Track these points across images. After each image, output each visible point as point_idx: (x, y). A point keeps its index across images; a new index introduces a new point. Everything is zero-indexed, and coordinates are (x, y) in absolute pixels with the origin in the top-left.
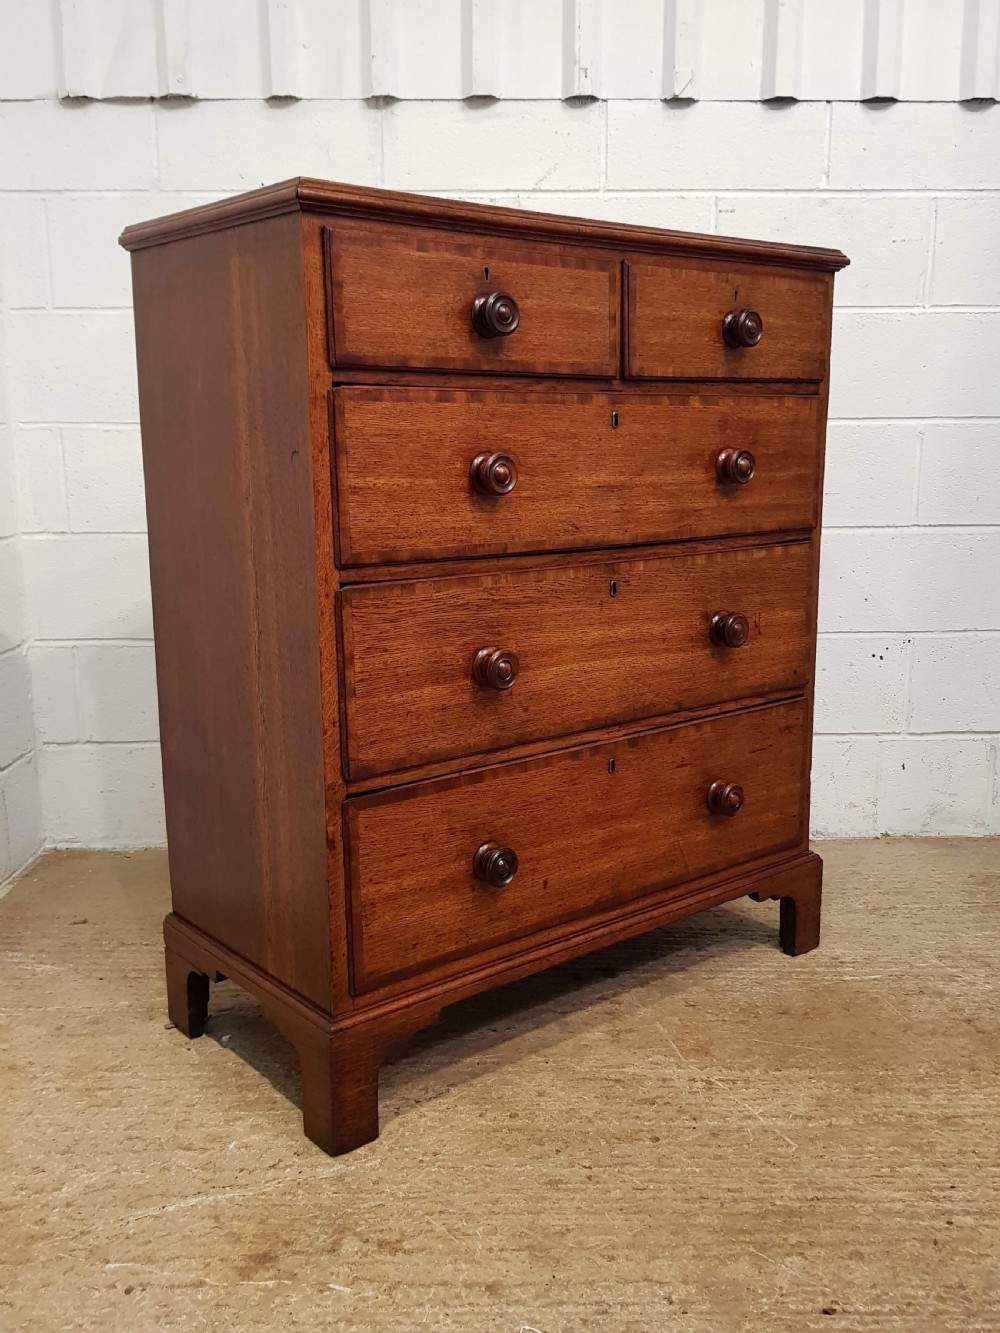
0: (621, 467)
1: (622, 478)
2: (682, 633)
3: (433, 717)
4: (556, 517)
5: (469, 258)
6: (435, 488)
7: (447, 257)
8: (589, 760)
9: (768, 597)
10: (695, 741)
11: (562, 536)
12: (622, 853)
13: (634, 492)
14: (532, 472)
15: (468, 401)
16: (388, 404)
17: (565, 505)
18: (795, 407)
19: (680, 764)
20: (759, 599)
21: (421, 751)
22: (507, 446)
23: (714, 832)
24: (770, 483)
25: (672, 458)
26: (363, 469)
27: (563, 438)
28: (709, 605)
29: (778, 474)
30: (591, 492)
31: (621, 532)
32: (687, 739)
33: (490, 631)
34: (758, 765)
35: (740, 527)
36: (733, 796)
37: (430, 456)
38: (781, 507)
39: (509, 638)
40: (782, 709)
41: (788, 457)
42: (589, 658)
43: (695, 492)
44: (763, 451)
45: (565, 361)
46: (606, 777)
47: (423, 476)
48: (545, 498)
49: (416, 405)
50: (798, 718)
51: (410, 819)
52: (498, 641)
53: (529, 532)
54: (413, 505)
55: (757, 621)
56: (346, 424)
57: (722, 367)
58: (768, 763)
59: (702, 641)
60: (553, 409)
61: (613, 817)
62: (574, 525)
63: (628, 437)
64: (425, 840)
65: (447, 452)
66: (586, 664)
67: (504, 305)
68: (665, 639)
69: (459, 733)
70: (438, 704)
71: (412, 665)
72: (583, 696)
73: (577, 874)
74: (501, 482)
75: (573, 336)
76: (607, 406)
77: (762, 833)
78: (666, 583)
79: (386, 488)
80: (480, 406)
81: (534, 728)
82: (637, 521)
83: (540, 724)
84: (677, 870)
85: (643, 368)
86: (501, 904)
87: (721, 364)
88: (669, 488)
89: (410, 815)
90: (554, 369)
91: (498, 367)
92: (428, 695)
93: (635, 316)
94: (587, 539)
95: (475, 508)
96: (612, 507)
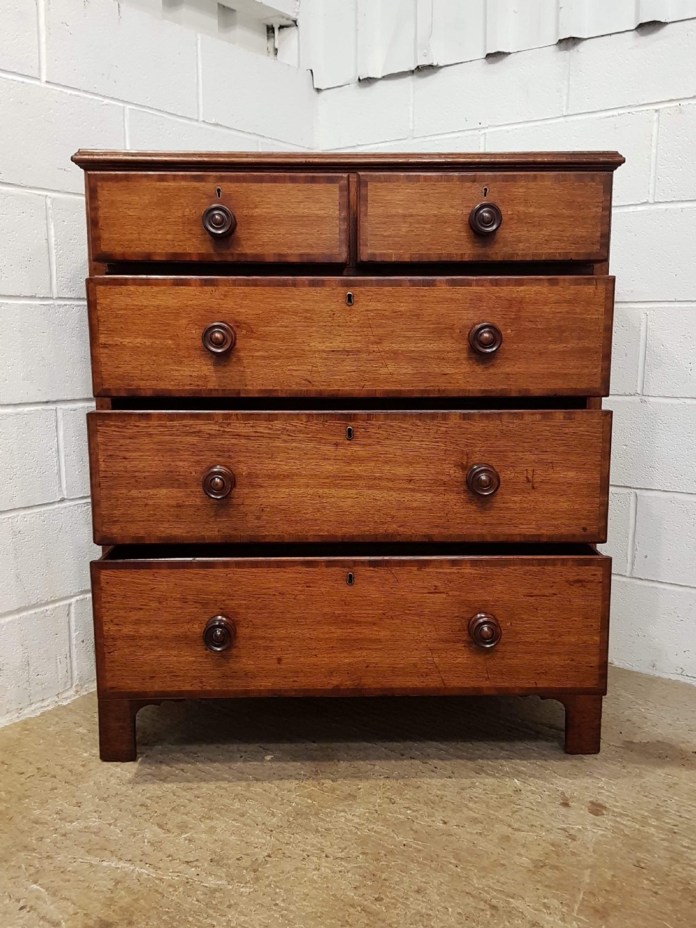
0: (356, 336)
1: (358, 345)
2: (430, 477)
3: (168, 511)
4: (288, 373)
5: (203, 184)
6: (173, 347)
7: (183, 183)
8: (324, 569)
9: (544, 456)
10: (451, 573)
11: (295, 387)
12: (364, 654)
13: (371, 357)
14: (264, 337)
15: (202, 285)
16: (132, 288)
17: (298, 364)
18: (572, 287)
19: (433, 591)
20: (533, 457)
21: (158, 534)
22: (242, 318)
23: (480, 659)
24: (540, 354)
25: (415, 330)
26: (112, 332)
27: (295, 313)
28: (465, 457)
29: (551, 346)
30: (324, 355)
31: (358, 388)
32: (441, 570)
33: (221, 454)
34: (537, 609)
35: (502, 390)
36: (486, 629)
37: (168, 325)
38: (556, 376)
39: (239, 461)
40: (570, 563)
41: (564, 331)
42: (323, 486)
43: (443, 359)
44: (530, 325)
45: (293, 253)
46: (345, 589)
47: (161, 338)
48: (276, 358)
49: (156, 289)
50: (595, 575)
51: (145, 584)
52: (230, 463)
53: (261, 382)
54: (154, 358)
55: (529, 477)
56: (98, 302)
57: (469, 252)
58: (550, 610)
59: (457, 487)
60: (283, 290)
61: (353, 622)
62: (306, 380)
63: (365, 313)
64: (160, 603)
65: (184, 322)
66: (321, 491)
67: (219, 214)
68: (410, 481)
69: (192, 525)
70: (173, 502)
71: (149, 471)
72: (318, 515)
73: (314, 660)
74: (219, 344)
75: (302, 233)
76: (340, 288)
77: (545, 673)
78: (411, 434)
79: (130, 344)
80: (213, 288)
81: (267, 533)
82: (375, 379)
83: (272, 531)
84: (432, 682)
85: (375, 255)
86: (234, 666)
87: (468, 249)
88: (412, 354)
89: (145, 581)
90: (283, 259)
91: (229, 258)
92: (164, 495)
93: (366, 215)
94: (321, 391)
95: (209, 362)
96: (347, 368)
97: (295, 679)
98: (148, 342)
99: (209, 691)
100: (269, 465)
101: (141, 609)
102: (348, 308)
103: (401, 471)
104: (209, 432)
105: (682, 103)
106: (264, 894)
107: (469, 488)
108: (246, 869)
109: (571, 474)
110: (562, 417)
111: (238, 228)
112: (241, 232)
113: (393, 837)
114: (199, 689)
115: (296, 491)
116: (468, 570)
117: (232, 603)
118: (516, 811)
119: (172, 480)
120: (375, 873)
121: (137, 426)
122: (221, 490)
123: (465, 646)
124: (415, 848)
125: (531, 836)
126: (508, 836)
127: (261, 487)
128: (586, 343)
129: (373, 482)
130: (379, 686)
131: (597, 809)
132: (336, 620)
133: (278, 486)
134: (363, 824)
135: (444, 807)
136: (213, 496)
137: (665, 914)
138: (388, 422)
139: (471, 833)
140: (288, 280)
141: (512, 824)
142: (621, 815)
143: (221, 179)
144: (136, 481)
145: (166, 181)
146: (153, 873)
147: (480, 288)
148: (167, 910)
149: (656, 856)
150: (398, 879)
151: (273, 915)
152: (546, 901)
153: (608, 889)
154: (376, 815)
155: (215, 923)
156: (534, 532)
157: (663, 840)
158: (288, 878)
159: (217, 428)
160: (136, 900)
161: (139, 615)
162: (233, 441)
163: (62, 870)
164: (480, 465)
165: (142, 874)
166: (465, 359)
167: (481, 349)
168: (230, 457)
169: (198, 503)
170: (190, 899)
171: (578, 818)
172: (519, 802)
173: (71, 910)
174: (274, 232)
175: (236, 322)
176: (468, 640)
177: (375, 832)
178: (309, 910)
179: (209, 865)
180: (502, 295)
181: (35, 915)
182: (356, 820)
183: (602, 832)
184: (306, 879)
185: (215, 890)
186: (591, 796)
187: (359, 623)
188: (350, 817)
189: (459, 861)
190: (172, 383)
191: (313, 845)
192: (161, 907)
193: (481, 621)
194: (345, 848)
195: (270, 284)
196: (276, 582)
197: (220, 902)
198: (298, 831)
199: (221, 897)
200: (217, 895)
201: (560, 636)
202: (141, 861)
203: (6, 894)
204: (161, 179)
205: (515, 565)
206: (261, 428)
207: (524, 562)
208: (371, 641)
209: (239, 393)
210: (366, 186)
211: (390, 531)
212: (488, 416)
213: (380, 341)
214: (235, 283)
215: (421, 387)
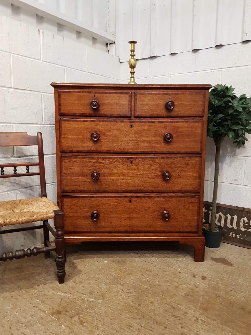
0: (133, 136)
1: (133, 138)
2: (153, 174)
3: (81, 183)
4: (114, 146)
5: (90, 94)
6: (82, 138)
7: (85, 94)
8: (124, 199)
9: (183, 169)
10: (157, 200)
11: (116, 150)
12: (134, 221)
13: (137, 142)
14: (107, 136)
15: (91, 122)
16: (72, 122)
17: (117, 144)
18: (192, 123)
19: (152, 204)
20: (180, 169)
21: (79, 189)
22: (101, 131)
23: (165, 223)
24: (183, 142)
25: (149, 135)
26: (65, 134)
27: (116, 130)
28: (162, 169)
29: (186, 140)
30: (124, 141)
31: (133, 150)
32: (155, 199)
33: (96, 168)
34: (180, 210)
35: (172, 151)
36: (166, 215)
37: (81, 132)
38: (187, 147)
39: (101, 170)
40: (189, 197)
41: (190, 135)
42: (124, 176)
43: (157, 143)
44: (180, 134)
45: (115, 114)
46: (129, 203)
47: (79, 136)
48: (111, 142)
49: (78, 122)
50: (195, 201)
51: (76, 202)
52: (98, 170)
53: (106, 148)
54: (77, 141)
55: (179, 174)
56: (62, 126)
57: (165, 114)
58: (184, 210)
59: (160, 177)
60: (113, 123)
61: (132, 213)
62: (119, 148)
63: (135, 130)
64: (79, 207)
65: (85, 132)
66: (123, 178)
67: (95, 103)
68: (147, 175)
69: (88, 187)
70: (83, 181)
71: (76, 172)
72: (122, 184)
73: (120, 223)
74: (95, 138)
75: (118, 108)
76: (129, 123)
77: (182, 227)
78: (148, 163)
79: (71, 138)
80: (94, 123)
81: (108, 189)
82: (138, 148)
83: (110, 189)
84: (152, 229)
85: (139, 115)
86: (99, 224)
87: (165, 113)
88: (148, 141)
89: (75, 201)
90: (112, 115)
91: (98, 115)
92: (80, 179)
93: (137, 104)
94: (123, 151)
95: (92, 143)
96: (130, 145)
97: (115, 228)
98: (76, 137)
99: (92, 231)
100: (109, 171)
101: (74, 209)
102: (131, 128)
103: (145, 173)
104: (93, 162)
105: (229, 69)
106: (106, 303)
107: (163, 177)
108: (100, 296)
109: (190, 174)
110: (188, 158)
111: (100, 107)
113: (143, 286)
114: (89, 231)
115: (116, 178)
116: (162, 199)
117: (98, 208)
118: (180, 279)
119: (82, 174)
120: (139, 297)
121: (74, 160)
122: (96, 177)
123: (161, 220)
124: (150, 290)
125: (184, 286)
126: (177, 286)
127: (107, 177)
128: (196, 139)
129: (137, 175)
130: (138, 230)
131: (204, 278)
132: (127, 212)
133: (111, 177)
134: (134, 282)
135: (158, 277)
136: (94, 179)
137: (224, 310)
138: (142, 159)
139: (167, 285)
140: (114, 120)
141: (179, 283)
142: (211, 280)
143: (96, 93)
146: (73, 296)
147: (167, 123)
148: (77, 307)
149: (221, 292)
150: (145, 299)
151: (108, 310)
152: (189, 306)
153: (207, 302)
154: (138, 279)
155: (91, 312)
156: (181, 189)
157: (223, 288)
158: (113, 298)
159: (95, 160)
160: (67, 304)
161: (74, 210)
162: (99, 164)
163: (45, 295)
164: (166, 171)
165: (69, 296)
166: (163, 143)
167: (167, 140)
168: (98, 168)
169: (90, 181)
170: (83, 304)
171: (198, 281)
172: (181, 276)
173: (48, 307)
174: (110, 108)
175: (100, 132)
176: (162, 218)
177: (138, 285)
178: (119, 308)
179: (89, 294)
180: (173, 125)
181: (38, 309)
182: (132, 281)
183: (205, 285)
184: (118, 299)
185: (91, 302)
186: (202, 274)
188: (130, 280)
189: (163, 293)
190: (82, 148)
191: (120, 289)
192: (75, 307)
193: (165, 213)
194: (129, 289)
195: (109, 121)
196: (111, 202)
197: (92, 305)
198: (115, 284)
199: (93, 304)
200: (92, 303)
201: (186, 217)
202: (69, 293)
203: (29, 302)
204: (79, 92)
205: (174, 198)
206: (107, 161)
207: (177, 197)
208: (136, 218)
209: (100, 151)
210: (137, 96)
211: (142, 189)
212: (168, 158)
213: (139, 137)
214: (100, 121)
215: (151, 150)
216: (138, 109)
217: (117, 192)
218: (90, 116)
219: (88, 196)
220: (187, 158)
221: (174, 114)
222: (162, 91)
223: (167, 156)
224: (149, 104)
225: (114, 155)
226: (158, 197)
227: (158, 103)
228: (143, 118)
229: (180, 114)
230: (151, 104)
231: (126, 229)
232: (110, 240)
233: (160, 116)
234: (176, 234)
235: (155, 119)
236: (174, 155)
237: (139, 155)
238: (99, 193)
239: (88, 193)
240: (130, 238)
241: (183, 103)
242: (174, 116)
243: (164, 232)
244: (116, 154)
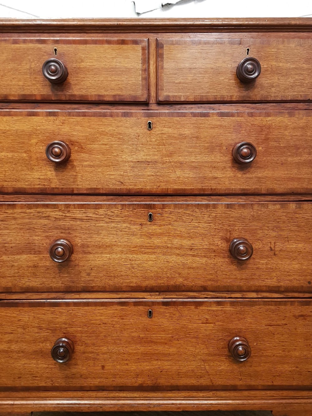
0: (154, 151)
1: (156, 157)
2: (205, 247)
3: (27, 270)
4: (107, 176)
5: (45, 45)
6: (27, 158)
7: (31, 45)
8: (133, 308)
9: (283, 233)
10: (217, 311)
11: (111, 186)
12: (159, 363)
13: (164, 166)
14: (90, 152)
15: (47, 116)
17: (114, 171)
18: (305, 118)
19: (205, 322)
20: (274, 234)
21: (20, 286)
22: (73, 139)
23: (235, 367)
24: (282, 164)
25: (195, 147)
27: (112, 135)
28: (229, 233)
29: (290, 159)
30: (132, 164)
31: (155, 187)
32: (210, 308)
33: (63, 231)
34: (274, 334)
35: (255, 189)
36: (241, 349)
37: (23, 143)
38: (292, 179)
39: (76, 236)
40: (296, 304)
41: (299, 148)
42: (133, 252)
43: (215, 167)
45: (108, 94)
46: (145, 320)
47: (19, 153)
48: (99, 166)
49: (15, 118)
51: (14, 317)
52: (70, 237)
53: (88, 183)
54: (14, 166)
55: (272, 247)
57: (237, 94)
58: (283, 335)
59: (222, 253)
60: (104, 119)
61: (152, 342)
62: (120, 181)
63: (160, 135)
64: (24, 329)
65: (34, 141)
66: (131, 256)
67: (54, 65)
68: (191, 249)
69: (44, 280)
70: (30, 264)
71: (14, 243)
72: (129, 272)
73: (126, 367)
74: (57, 156)
75: (115, 80)
76: (143, 118)
77: (279, 376)
78: (192, 218)
80: (55, 118)
81: (94, 285)
82: (167, 181)
83: (98, 283)
84: (204, 382)
85: (169, 96)
86: (74, 371)
87: (235, 92)
88: (193, 164)
89: (15, 315)
90: (101, 99)
91: (63, 98)
92: (24, 259)
93: (162, 68)
94: (130, 190)
95: (52, 169)
96: (149, 173)
97: (114, 379)
98: (10, 155)
99: (58, 387)
100: (97, 239)
101: (12, 333)
102: (149, 132)
103: (186, 243)
104: (56, 216)
107: (231, 254)
109: (300, 245)
111: (69, 77)
112: (72, 79)
114: (51, 385)
115: (114, 256)
116: (228, 308)
117: (71, 330)
119: (29, 249)
121: (7, 213)
122: (62, 256)
123: (226, 358)
127: (91, 253)
129: (167, 250)
130: (169, 384)
132: (141, 341)
133: (102, 253)
136: (57, 260)
138: (177, 210)
140: (107, 112)
143: (57, 42)
144: (6, 250)
145: (18, 44)
147: (241, 118)
156: (276, 284)
159: (61, 214)
161: (11, 337)
162: (72, 222)
164: (238, 239)
166: (230, 167)
167: (241, 160)
168: (69, 233)
169: (48, 264)
174: (95, 79)
175: (70, 141)
176: (229, 354)
180: (255, 123)
187: (156, 343)
190: (26, 183)
193: (238, 343)
195: (95, 115)
196: (101, 316)
201: (289, 351)
204: (15, 42)
205: (259, 305)
206: (91, 213)
207: (266, 303)
208: (165, 355)
209: (73, 191)
210: (162, 47)
211: (178, 283)
212: (243, 206)
213: (171, 154)
214: (69, 114)
215: (199, 186)
216: (165, 81)
217: (116, 290)
218: (44, 101)
219: (44, 303)
220: (293, 206)
221: (257, 93)
222: (225, 36)
223: (241, 200)
224: (196, 68)
225: (108, 200)
226: (219, 303)
227: (217, 65)
228: (179, 106)
229: (274, 94)
230: (201, 70)
231: (140, 382)
232: (101, 407)
233: (222, 100)
234: (263, 393)
235: (210, 108)
236: (258, 198)
237: (169, 198)
238: (73, 294)
239: (44, 295)
240: (151, 404)
241: (281, 64)
242: (258, 98)
243: (234, 388)
244: (112, 197)
